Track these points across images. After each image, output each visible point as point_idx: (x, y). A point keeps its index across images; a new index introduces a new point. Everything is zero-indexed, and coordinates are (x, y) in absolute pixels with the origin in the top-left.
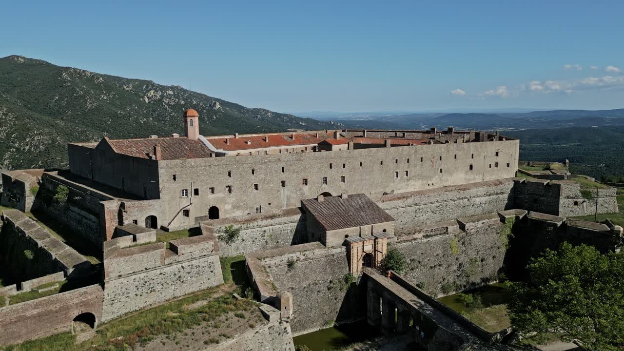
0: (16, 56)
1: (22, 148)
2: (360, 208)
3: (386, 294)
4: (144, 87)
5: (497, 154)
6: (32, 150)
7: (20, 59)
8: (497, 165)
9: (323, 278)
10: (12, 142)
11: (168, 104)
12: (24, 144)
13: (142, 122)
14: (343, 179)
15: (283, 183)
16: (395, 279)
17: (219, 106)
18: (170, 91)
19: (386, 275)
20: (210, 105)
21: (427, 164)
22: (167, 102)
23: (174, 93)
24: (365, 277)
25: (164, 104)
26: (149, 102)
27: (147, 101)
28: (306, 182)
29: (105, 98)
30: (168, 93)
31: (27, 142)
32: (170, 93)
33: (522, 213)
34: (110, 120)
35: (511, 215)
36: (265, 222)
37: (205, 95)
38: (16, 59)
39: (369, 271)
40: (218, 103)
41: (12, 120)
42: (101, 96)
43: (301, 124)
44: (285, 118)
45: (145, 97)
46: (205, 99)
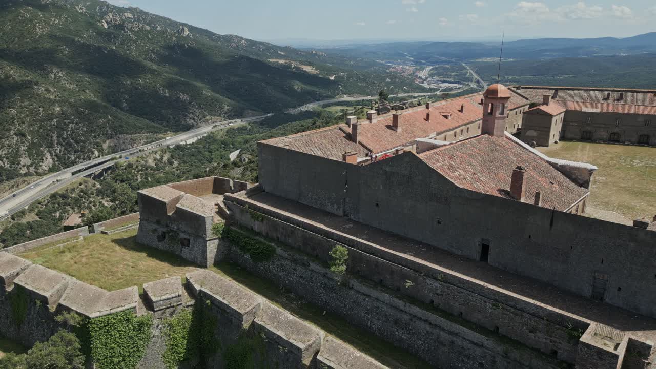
4: (98, 8)
11: (131, 30)
17: (188, 33)
18: (129, 14)
20: (178, 31)
22: (129, 27)
23: (134, 16)
25: (126, 30)
26: (109, 28)
27: (106, 26)
29: (57, 22)
30: (126, 16)
32: (129, 16)
34: (67, 49)
40: (186, 29)
42: (51, 20)
43: (280, 54)
44: (261, 46)
45: (103, 21)
46: (170, 25)
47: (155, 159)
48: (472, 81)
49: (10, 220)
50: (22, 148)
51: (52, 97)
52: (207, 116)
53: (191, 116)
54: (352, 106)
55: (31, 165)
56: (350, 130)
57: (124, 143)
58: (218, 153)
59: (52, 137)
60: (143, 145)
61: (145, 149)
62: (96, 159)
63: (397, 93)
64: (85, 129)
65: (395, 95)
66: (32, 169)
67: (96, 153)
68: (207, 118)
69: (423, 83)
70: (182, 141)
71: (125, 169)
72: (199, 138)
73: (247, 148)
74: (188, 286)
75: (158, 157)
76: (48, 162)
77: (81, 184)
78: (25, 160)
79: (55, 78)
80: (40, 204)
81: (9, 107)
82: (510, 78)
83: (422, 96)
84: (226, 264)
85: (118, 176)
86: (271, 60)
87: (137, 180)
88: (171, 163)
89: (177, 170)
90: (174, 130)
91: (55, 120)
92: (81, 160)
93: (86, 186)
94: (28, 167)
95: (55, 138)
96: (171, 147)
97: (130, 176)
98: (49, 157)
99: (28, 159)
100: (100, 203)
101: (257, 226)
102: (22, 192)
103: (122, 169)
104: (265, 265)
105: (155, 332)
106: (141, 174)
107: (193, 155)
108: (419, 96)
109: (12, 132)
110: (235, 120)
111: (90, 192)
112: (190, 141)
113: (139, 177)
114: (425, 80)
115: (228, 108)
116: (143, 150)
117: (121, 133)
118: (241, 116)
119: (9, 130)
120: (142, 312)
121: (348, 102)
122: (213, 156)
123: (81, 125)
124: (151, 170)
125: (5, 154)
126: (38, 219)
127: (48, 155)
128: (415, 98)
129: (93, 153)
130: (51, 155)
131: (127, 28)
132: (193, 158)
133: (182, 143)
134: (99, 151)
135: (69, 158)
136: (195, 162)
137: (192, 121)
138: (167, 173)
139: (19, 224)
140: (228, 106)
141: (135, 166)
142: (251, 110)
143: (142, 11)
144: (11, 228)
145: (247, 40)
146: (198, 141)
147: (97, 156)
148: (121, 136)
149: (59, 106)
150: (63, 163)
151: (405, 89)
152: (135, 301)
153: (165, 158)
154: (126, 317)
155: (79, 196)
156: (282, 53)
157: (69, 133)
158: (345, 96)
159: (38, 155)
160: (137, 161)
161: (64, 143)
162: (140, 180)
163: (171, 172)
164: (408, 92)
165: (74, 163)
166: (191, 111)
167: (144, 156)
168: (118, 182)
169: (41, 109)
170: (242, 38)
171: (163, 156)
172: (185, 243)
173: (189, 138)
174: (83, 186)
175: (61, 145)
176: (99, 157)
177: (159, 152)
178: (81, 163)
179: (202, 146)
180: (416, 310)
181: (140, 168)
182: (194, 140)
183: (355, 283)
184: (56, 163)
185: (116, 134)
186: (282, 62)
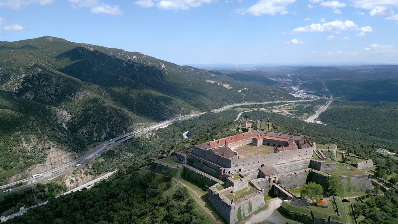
0: (48, 36)
1: (70, 99)
2: (272, 170)
3: (278, 189)
4: (120, 54)
5: (307, 151)
6: (76, 100)
7: (50, 38)
8: (307, 154)
9: (264, 185)
10: (65, 95)
11: (137, 67)
12: (71, 96)
13: (126, 80)
14: (267, 161)
15: (254, 163)
16: (280, 186)
17: (164, 66)
18: (135, 56)
19: (278, 185)
20: (159, 65)
21: (287, 156)
22: (136, 65)
23: (137, 58)
24: (273, 185)
25: (134, 67)
26: (126, 66)
27: (125, 65)
28: (259, 162)
29: (103, 65)
30: (133, 57)
31: (72, 95)
32: (135, 58)
33: (311, 169)
34: (108, 79)
35: (308, 170)
36: (252, 173)
37: (154, 58)
38: (48, 38)
39: (274, 184)
40: (163, 64)
41: (63, 83)
42: (101, 64)
43: (212, 76)
44: (202, 72)
45: (124, 63)
46: (154, 61)
47: (149, 135)
48: (324, 93)
49: (95, 160)
50: (94, 129)
51: (105, 105)
52: (173, 113)
53: (165, 113)
54: (249, 108)
55: (97, 137)
56: (209, 143)
57: (136, 127)
58: (178, 133)
59: (106, 124)
60: (144, 128)
61: (145, 130)
62: (124, 135)
63: (276, 101)
64: (120, 121)
65: (275, 102)
66: (98, 139)
67: (124, 132)
68: (173, 114)
69: (294, 94)
70: (161, 126)
71: (136, 139)
72: (169, 125)
73: (192, 131)
74: (183, 166)
75: (151, 134)
76: (104, 136)
77: (119, 146)
78: (95, 135)
79: (105, 95)
80: (104, 154)
81: (89, 110)
82: (348, 91)
83: (291, 102)
84: (188, 164)
85: (133, 143)
86: (207, 81)
87: (141, 145)
88: (156, 137)
89: (159, 141)
90: (157, 121)
91: (107, 116)
92: (118, 135)
93: (121, 147)
94: (96, 137)
95: (107, 125)
96: (156, 129)
97: (138, 143)
98: (105, 133)
99: (96, 134)
100: (127, 155)
101: (192, 158)
102: (98, 148)
103: (135, 140)
104: (193, 164)
105: (179, 171)
106: (143, 142)
107: (166, 134)
108: (289, 103)
109: (90, 122)
110: (186, 116)
111: (123, 150)
112: (165, 127)
113: (142, 143)
114: (296, 92)
115: (183, 109)
116: (144, 131)
117: (135, 123)
118: (190, 113)
119: (89, 121)
120: (177, 168)
121: (247, 105)
122: (175, 134)
123: (118, 119)
124: (147, 140)
125: (88, 132)
126: (104, 160)
127: (104, 132)
128: (287, 103)
129: (123, 132)
130: (106, 132)
131: (135, 66)
132: (166, 135)
133: (161, 127)
134: (125, 131)
135: (113, 134)
136: (167, 137)
137: (166, 116)
138: (154, 142)
139: (99, 162)
140: (183, 108)
141: (140, 139)
142: (195, 110)
143: (141, 54)
144: (96, 163)
145: (194, 68)
146: (169, 127)
147: (124, 133)
148: (135, 124)
149: (109, 110)
150: (110, 136)
151: (281, 98)
152: (177, 167)
153: (154, 135)
154: (176, 169)
155: (119, 151)
156: (214, 76)
157: (113, 122)
158: (246, 102)
159: (100, 132)
160: (142, 136)
161: (111, 127)
162: (143, 145)
163: (156, 142)
164: (283, 100)
165: (115, 137)
166: (165, 111)
167: (145, 134)
168: (133, 145)
169: (102, 111)
170: (192, 67)
171: (153, 134)
172: (182, 161)
173: (165, 125)
174: (120, 147)
175: (110, 128)
176: (125, 134)
177: (151, 132)
178: (118, 136)
179: (170, 129)
180: (210, 168)
181: (143, 139)
182: (166, 126)
183: (204, 165)
184: (108, 136)
185: (133, 123)
186: (212, 82)
